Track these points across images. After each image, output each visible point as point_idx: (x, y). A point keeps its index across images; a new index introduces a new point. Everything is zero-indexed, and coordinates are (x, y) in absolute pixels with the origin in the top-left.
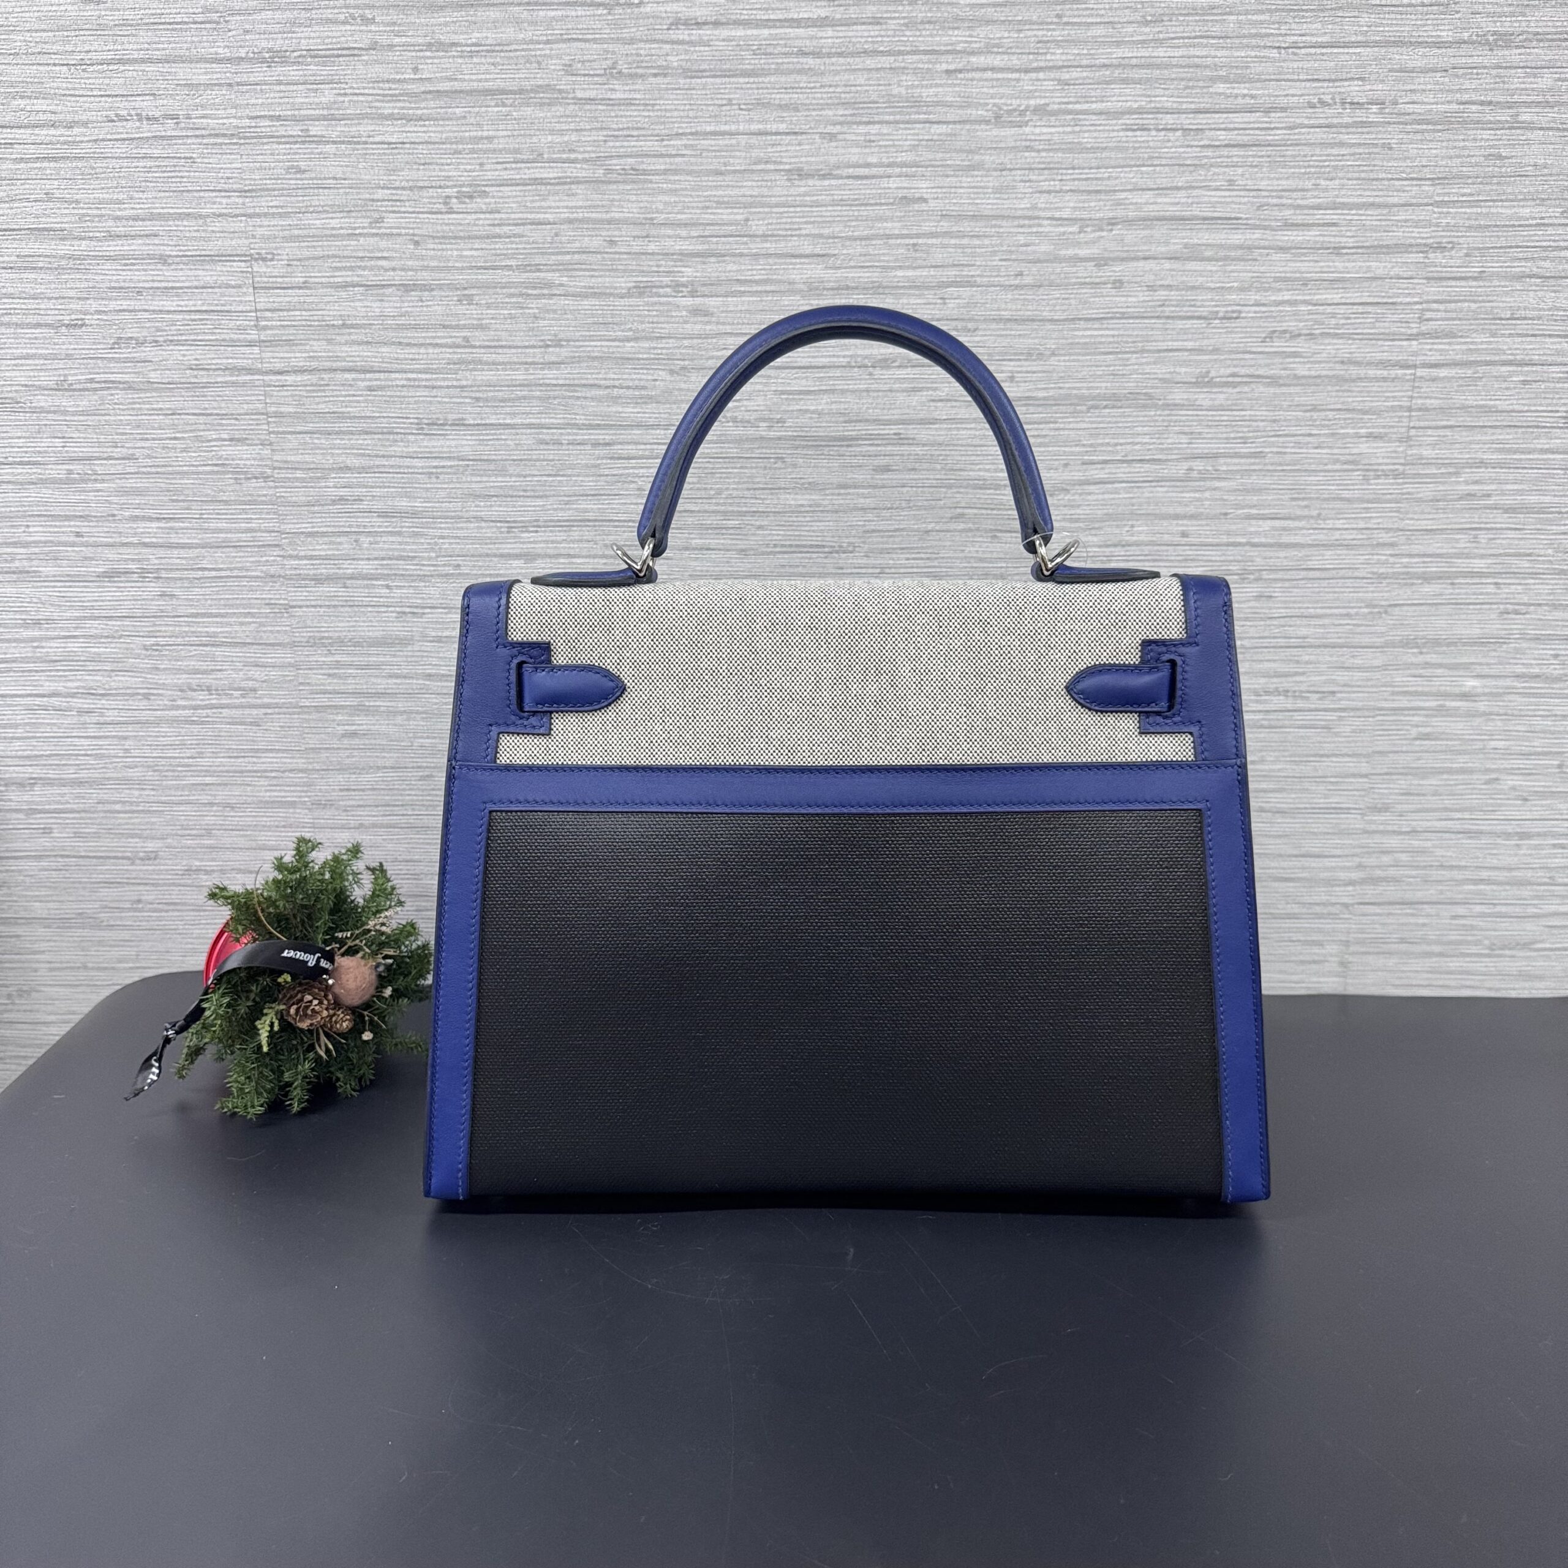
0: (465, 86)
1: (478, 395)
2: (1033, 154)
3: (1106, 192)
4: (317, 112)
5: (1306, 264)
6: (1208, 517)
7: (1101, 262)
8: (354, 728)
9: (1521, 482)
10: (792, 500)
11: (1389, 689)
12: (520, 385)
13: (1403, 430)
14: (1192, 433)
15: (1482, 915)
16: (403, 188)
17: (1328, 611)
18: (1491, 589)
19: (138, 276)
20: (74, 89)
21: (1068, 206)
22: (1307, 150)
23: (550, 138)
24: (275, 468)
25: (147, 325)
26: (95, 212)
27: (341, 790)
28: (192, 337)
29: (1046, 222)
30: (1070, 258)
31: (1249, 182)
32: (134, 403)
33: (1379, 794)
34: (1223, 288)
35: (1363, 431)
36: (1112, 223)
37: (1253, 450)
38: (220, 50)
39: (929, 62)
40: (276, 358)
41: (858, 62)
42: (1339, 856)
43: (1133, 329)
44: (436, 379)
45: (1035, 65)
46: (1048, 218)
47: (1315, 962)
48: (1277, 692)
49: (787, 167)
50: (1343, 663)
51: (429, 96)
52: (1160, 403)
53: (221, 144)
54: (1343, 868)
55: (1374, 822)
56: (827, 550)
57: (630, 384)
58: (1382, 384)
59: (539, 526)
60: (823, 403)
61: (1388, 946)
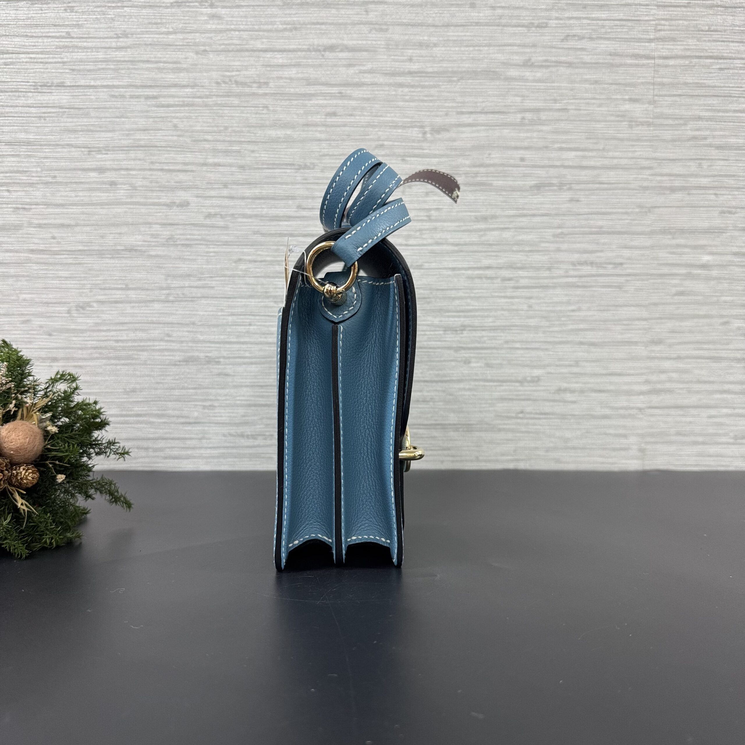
1: (74, 67)
6: (536, 149)
11: (656, 262)
12: (101, 61)
13: (651, 97)
14: (523, 96)
15: (728, 415)
17: (614, 210)
18: (713, 197)
33: (655, 332)
34: (536, 9)
35: (627, 97)
37: (560, 108)
43: (483, 32)
44: (48, 58)
47: (622, 449)
48: (585, 263)
52: (502, 77)
55: (653, 351)
56: (297, 167)
57: (169, 60)
58: (634, 69)
59: (109, 150)
60: (293, 72)
61: (669, 437)
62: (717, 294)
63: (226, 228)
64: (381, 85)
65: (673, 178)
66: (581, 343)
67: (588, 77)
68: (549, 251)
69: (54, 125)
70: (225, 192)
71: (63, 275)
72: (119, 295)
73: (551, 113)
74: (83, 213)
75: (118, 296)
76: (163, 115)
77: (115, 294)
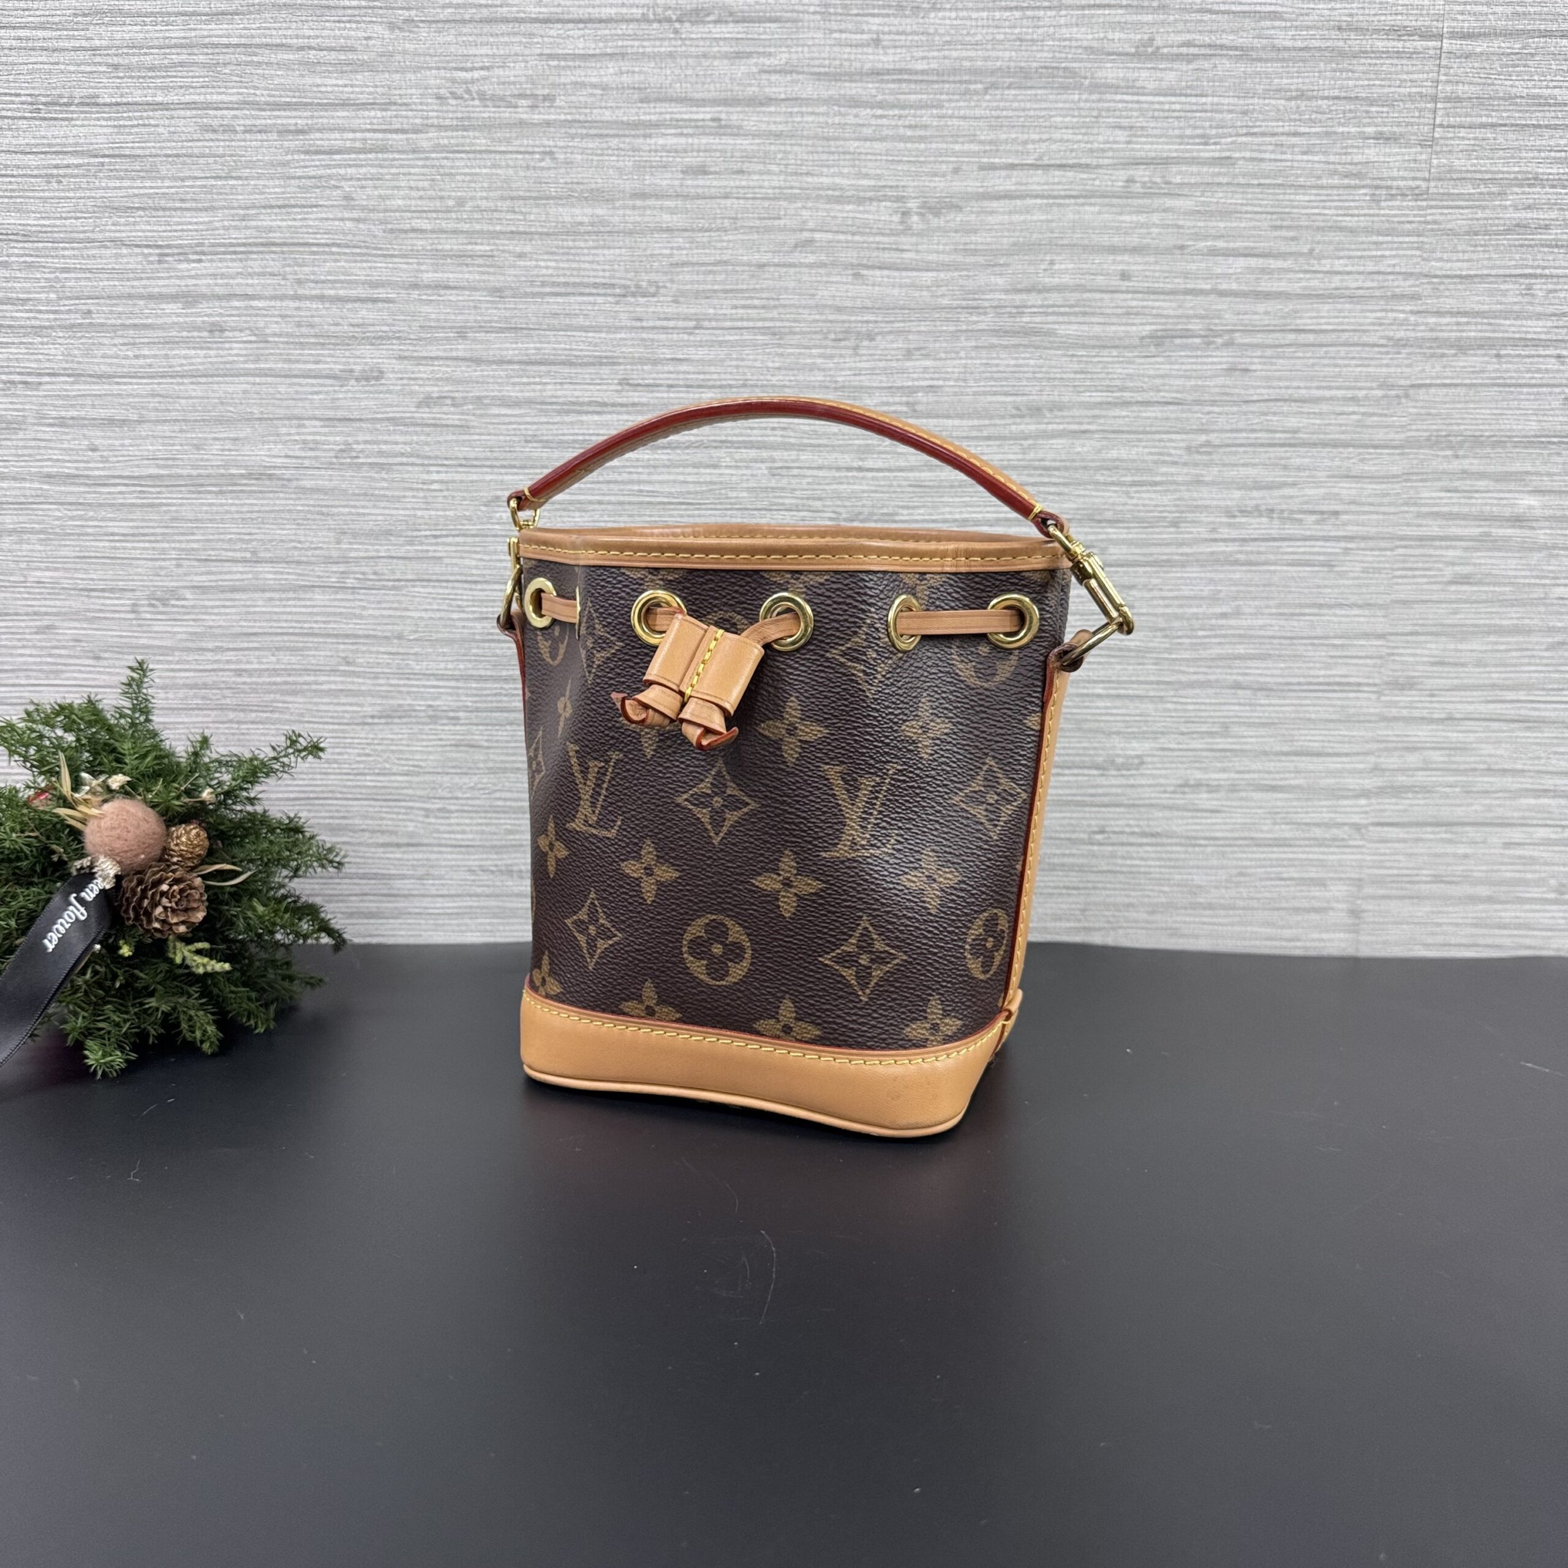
1: (116, 60)
6: (1158, 251)
10: (567, 214)
11: (1412, 509)
12: (175, 46)
13: (1426, 129)
14: (1131, 128)
15: (1547, 842)
17: (1327, 393)
18: (1552, 364)
33: (1402, 663)
35: (1370, 130)
37: (1217, 155)
42: (1347, 755)
44: (58, 39)
47: (1316, 910)
48: (1257, 511)
50: (1349, 469)
52: (1087, 82)
54: (1353, 772)
55: (1395, 704)
56: (618, 291)
57: (332, 43)
58: (1395, 61)
59: (203, 253)
60: (608, 73)
61: (1417, 886)
62: (1543, 581)
63: (464, 428)
64: (807, 102)
65: (1465, 320)
66: (1237, 686)
67: (1285, 81)
68: (1175, 483)
69: (79, 194)
70: (461, 349)
71: (116, 530)
72: (238, 573)
73: (1195, 169)
74: (153, 396)
75: (238, 576)
76: (322, 172)
77: (230, 572)
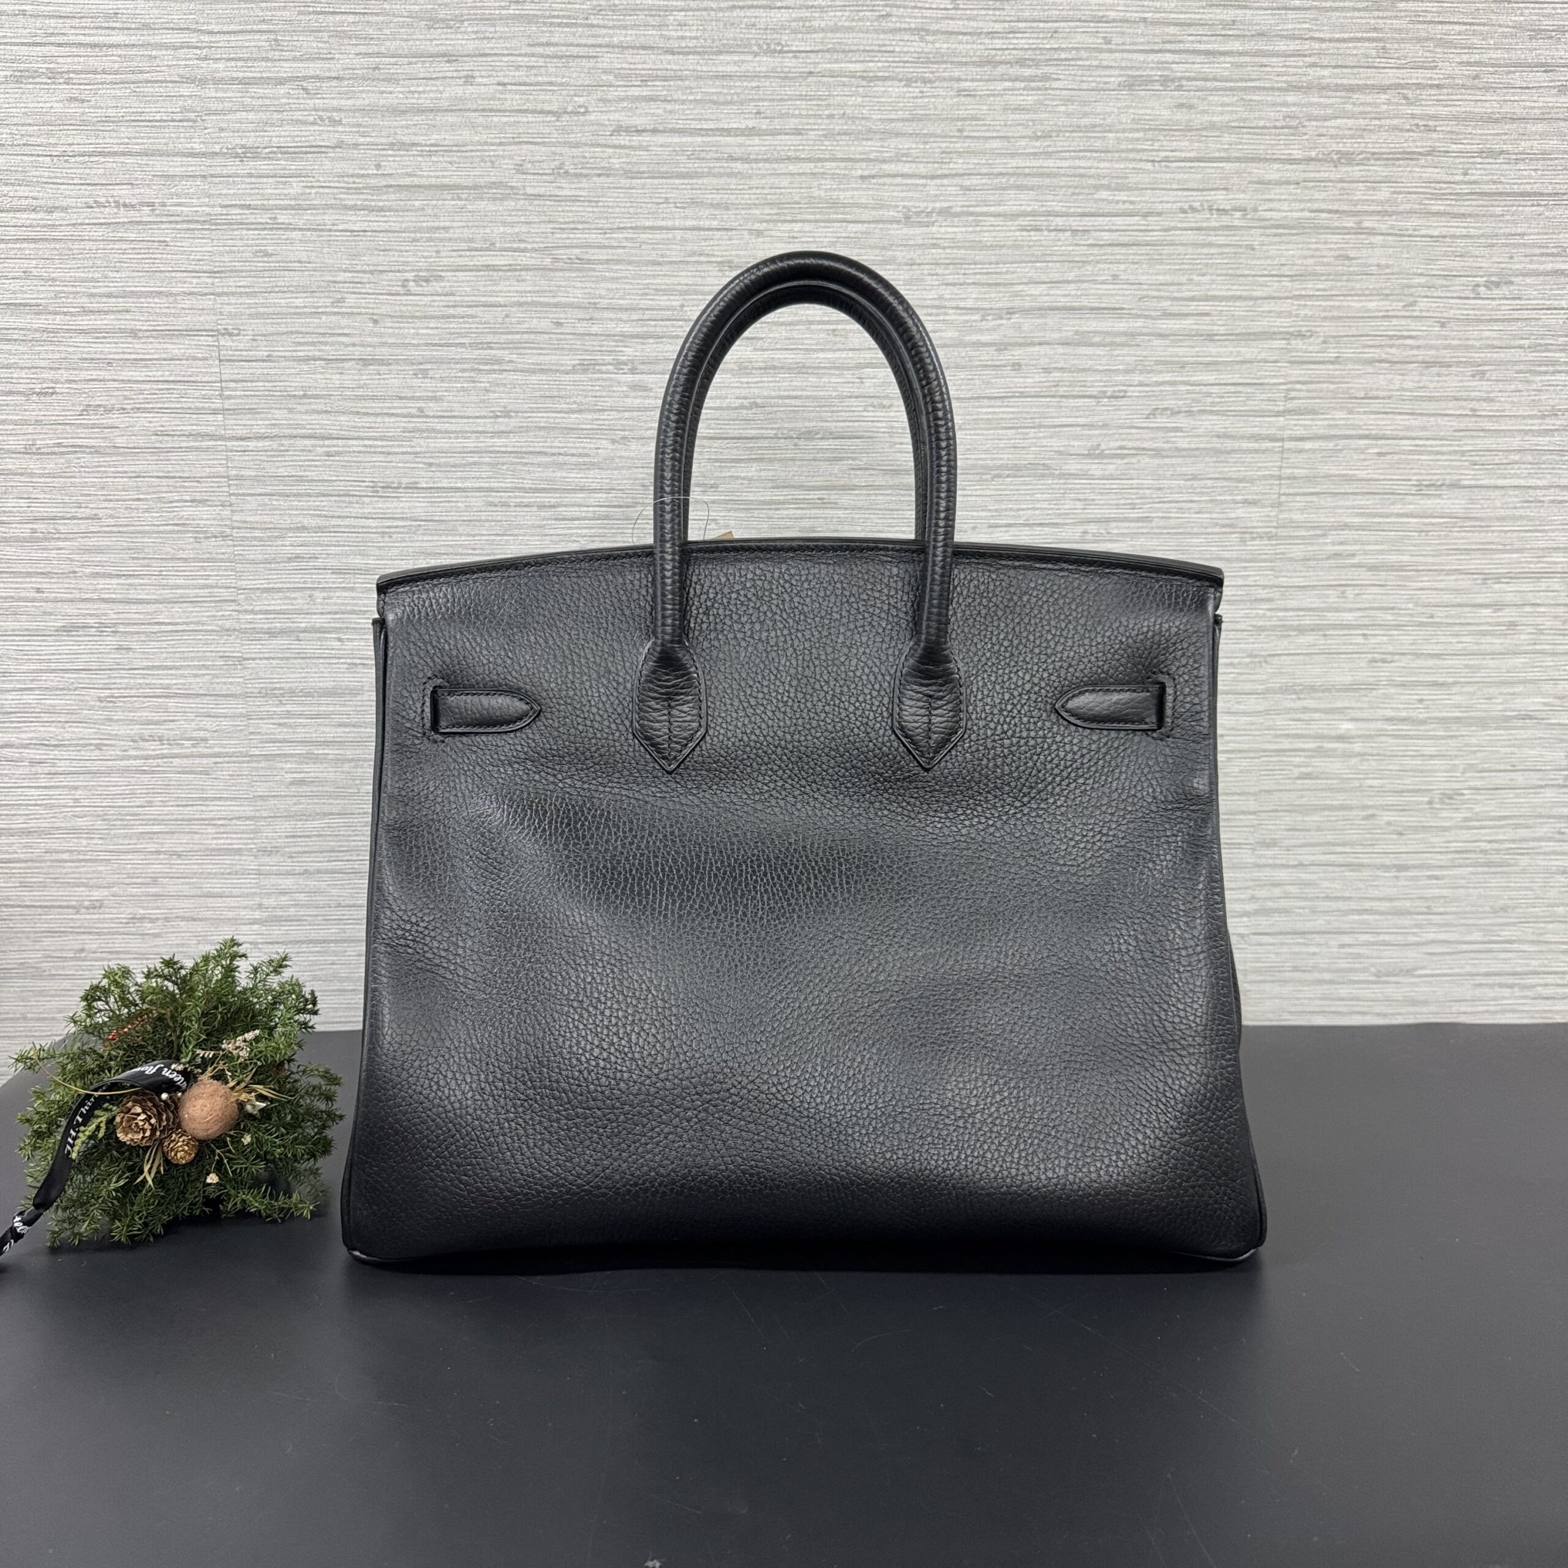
0: (424, 181)
1: (431, 460)
2: (939, 251)
3: (1004, 285)
4: (285, 202)
5: (1184, 349)
7: (1001, 347)
8: (302, 775)
9: (1382, 543)
11: (1271, 732)
12: (470, 452)
13: (1275, 496)
14: (1086, 500)
15: (1368, 944)
16: (364, 272)
18: (1360, 640)
19: (107, 348)
20: (56, 177)
21: (971, 297)
22: (1181, 249)
23: (502, 229)
24: (233, 528)
25: (116, 394)
26: (70, 289)
27: (287, 837)
28: (159, 405)
29: (951, 311)
30: (974, 343)
31: (1132, 277)
32: (100, 466)
33: (1267, 829)
34: (1110, 370)
35: (1239, 498)
36: (1011, 312)
37: (1140, 515)
38: (196, 146)
39: (846, 168)
40: (239, 425)
41: (781, 167)
43: (1031, 407)
44: (391, 446)
45: (939, 172)
46: (953, 308)
49: (719, 259)
51: (391, 190)
52: (1057, 472)
53: (193, 229)
55: (1264, 856)
57: (574, 451)
58: (1253, 455)
60: (753, 470)
61: (1282, 974)
62: (1359, 776)
64: (880, 487)
65: (1302, 614)
67: (1184, 469)
69: (404, 544)
73: (1126, 524)
